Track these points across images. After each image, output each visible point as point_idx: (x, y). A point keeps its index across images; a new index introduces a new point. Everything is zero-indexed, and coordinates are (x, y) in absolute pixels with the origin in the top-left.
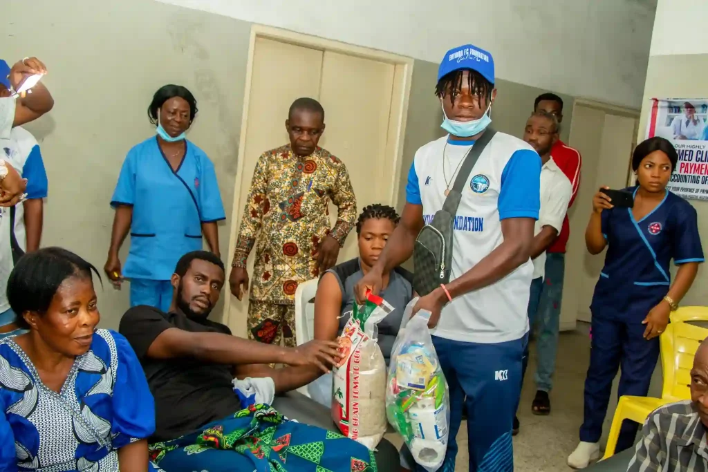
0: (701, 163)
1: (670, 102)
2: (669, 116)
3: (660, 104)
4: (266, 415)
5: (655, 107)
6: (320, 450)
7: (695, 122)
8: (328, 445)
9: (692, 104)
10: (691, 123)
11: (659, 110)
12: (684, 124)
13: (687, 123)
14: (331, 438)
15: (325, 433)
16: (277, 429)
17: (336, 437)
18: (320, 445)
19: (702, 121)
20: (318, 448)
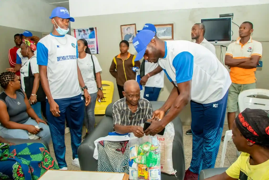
0: (90, 45)
1: (78, 30)
2: (79, 34)
3: (76, 30)
4: (4, 147)
5: (75, 32)
6: (28, 150)
7: (86, 34)
8: (29, 147)
9: (84, 29)
10: (85, 35)
11: (76, 32)
12: (83, 35)
13: (84, 35)
14: (29, 145)
15: (26, 144)
16: (9, 149)
17: (30, 144)
18: (27, 149)
19: (87, 34)
20: (27, 150)
